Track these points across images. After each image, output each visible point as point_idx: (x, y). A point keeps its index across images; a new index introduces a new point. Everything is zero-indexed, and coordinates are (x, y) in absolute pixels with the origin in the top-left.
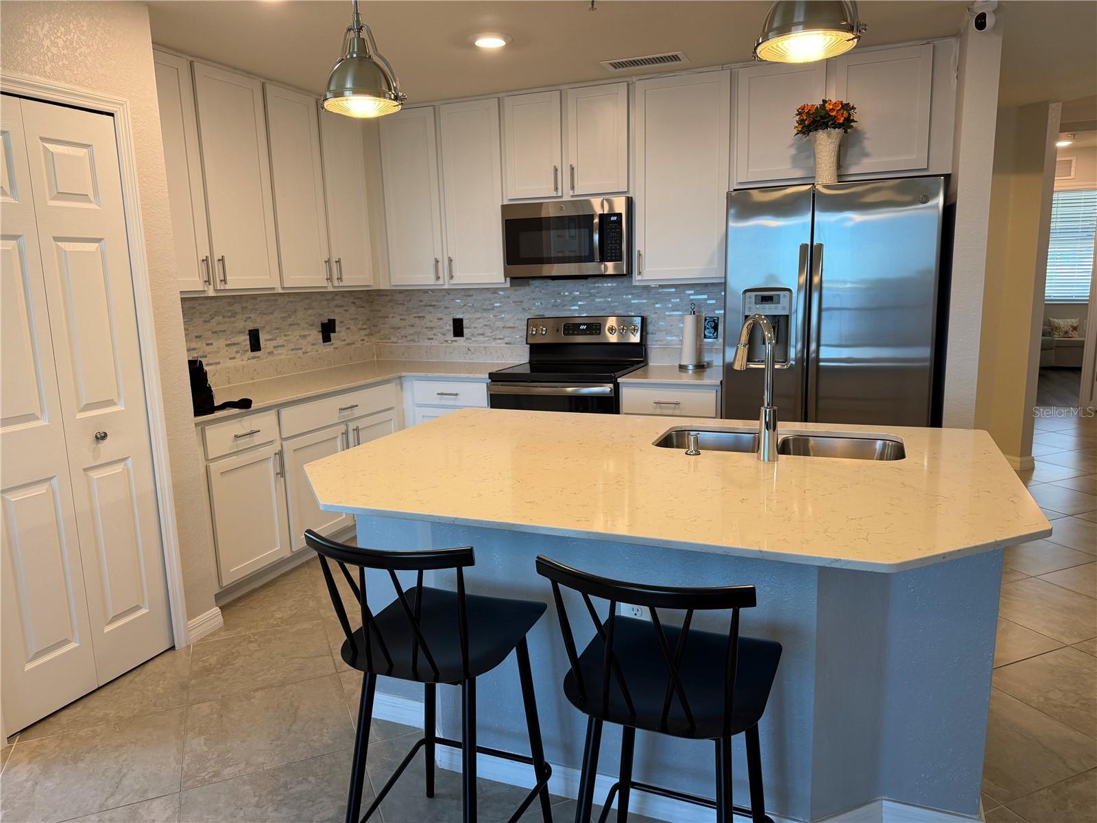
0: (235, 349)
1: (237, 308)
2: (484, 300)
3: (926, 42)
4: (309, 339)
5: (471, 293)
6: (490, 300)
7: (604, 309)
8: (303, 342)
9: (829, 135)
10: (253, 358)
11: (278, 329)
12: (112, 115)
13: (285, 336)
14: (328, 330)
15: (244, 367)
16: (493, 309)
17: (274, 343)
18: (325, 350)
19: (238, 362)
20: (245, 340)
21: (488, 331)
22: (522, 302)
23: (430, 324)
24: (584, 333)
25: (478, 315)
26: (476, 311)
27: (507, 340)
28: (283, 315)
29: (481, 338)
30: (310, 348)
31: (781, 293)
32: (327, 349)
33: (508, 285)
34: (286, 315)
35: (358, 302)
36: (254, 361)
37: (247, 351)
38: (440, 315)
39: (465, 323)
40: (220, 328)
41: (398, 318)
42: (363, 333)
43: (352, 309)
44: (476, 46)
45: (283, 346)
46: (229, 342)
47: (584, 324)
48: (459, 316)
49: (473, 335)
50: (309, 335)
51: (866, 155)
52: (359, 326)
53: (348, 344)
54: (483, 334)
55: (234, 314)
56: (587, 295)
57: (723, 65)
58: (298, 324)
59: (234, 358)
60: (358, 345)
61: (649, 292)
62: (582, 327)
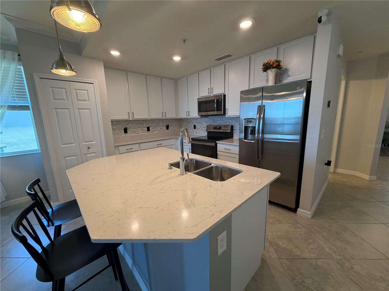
0: (143, 131)
1: (144, 122)
2: (200, 120)
3: (311, 35)
4: (163, 129)
5: (197, 119)
6: (201, 121)
7: (224, 123)
8: (161, 130)
9: (271, 71)
10: (148, 132)
11: (155, 127)
12: (93, 84)
13: (156, 128)
14: (167, 127)
15: (145, 134)
16: (201, 123)
17: (154, 130)
18: (167, 131)
19: (144, 133)
20: (146, 129)
21: (200, 128)
22: (207, 121)
23: (190, 126)
24: (218, 129)
25: (198, 124)
26: (198, 123)
27: (204, 130)
28: (156, 124)
29: (199, 130)
30: (163, 131)
31: (254, 120)
32: (168, 131)
33: (200, 117)
34: (157, 124)
35: (177, 121)
36: (148, 133)
37: (146, 131)
38: (192, 124)
39: (196, 126)
40: (140, 126)
41: (185, 124)
42: (177, 128)
43: (175, 123)
44: (173, 59)
45: (156, 130)
46: (142, 129)
47: (218, 127)
48: (195, 124)
49: (198, 129)
50: (163, 128)
51: (289, 76)
52: (177, 126)
53: (173, 130)
54: (199, 129)
55: (143, 124)
56: (220, 120)
57: (248, 55)
58: (160, 126)
59: (143, 132)
60: (176, 130)
61: (234, 119)
62: (218, 128)
